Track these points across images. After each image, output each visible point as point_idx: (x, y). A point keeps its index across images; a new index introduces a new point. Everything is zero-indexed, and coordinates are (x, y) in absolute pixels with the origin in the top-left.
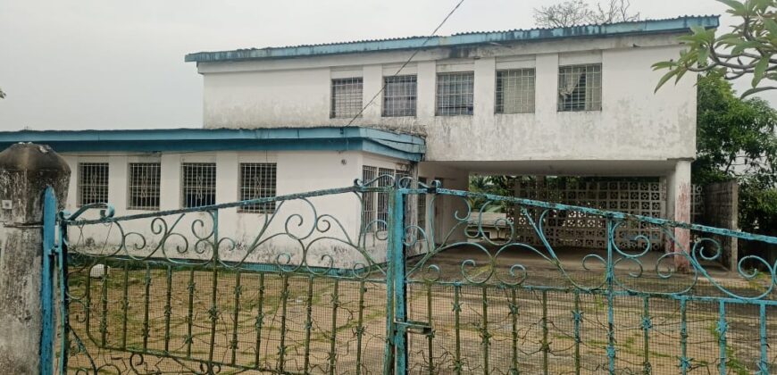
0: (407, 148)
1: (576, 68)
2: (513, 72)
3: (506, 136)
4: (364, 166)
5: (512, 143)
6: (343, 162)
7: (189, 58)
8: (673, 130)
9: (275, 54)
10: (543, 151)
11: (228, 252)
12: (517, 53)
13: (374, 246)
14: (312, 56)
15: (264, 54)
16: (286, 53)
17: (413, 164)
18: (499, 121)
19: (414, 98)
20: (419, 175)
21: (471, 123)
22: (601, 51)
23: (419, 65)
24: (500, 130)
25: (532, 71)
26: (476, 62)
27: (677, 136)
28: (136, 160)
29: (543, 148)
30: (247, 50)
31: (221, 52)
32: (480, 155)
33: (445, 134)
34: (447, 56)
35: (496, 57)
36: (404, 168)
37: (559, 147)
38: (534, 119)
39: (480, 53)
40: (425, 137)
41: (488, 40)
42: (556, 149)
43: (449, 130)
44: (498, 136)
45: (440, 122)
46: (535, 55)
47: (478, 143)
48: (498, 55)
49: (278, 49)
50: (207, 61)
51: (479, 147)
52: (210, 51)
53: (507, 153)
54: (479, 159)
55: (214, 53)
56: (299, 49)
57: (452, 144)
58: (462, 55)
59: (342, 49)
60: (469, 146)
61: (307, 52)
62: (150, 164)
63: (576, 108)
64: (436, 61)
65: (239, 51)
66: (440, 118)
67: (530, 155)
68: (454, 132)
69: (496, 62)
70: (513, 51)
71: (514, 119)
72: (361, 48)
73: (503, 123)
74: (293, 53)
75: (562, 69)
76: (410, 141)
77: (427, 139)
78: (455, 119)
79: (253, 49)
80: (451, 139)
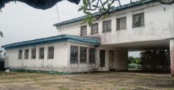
5: (121, 38)
6: (65, 45)
7: (54, 25)
8: (167, 30)
10: (129, 40)
12: (121, 13)
17: (97, 46)
18: (117, 33)
19: (98, 29)
20: (100, 49)
21: (111, 34)
22: (143, 9)
25: (125, 17)
26: (111, 17)
27: (168, 32)
28: (33, 48)
33: (105, 38)
36: (92, 47)
38: (126, 31)
40: (100, 39)
42: (132, 39)
44: (117, 37)
46: (126, 13)
49: (69, 20)
51: (113, 40)
54: (113, 43)
55: (58, 24)
61: (74, 20)
63: (137, 26)
64: (102, 18)
66: (104, 33)
69: (116, 16)
71: (122, 31)
78: (107, 33)
79: (64, 22)
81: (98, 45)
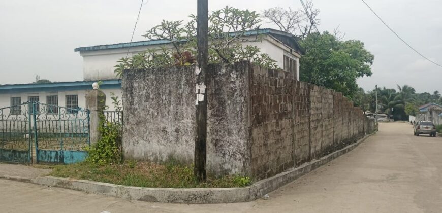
7: (76, 50)
9: (109, 47)
14: (124, 48)
15: (105, 47)
16: (113, 47)
28: (49, 95)
30: (98, 46)
31: (88, 47)
49: (110, 45)
50: (83, 51)
55: (85, 48)
56: (118, 45)
61: (121, 46)
62: (54, 96)
65: (95, 46)
72: (141, 44)
74: (116, 47)
79: (101, 46)
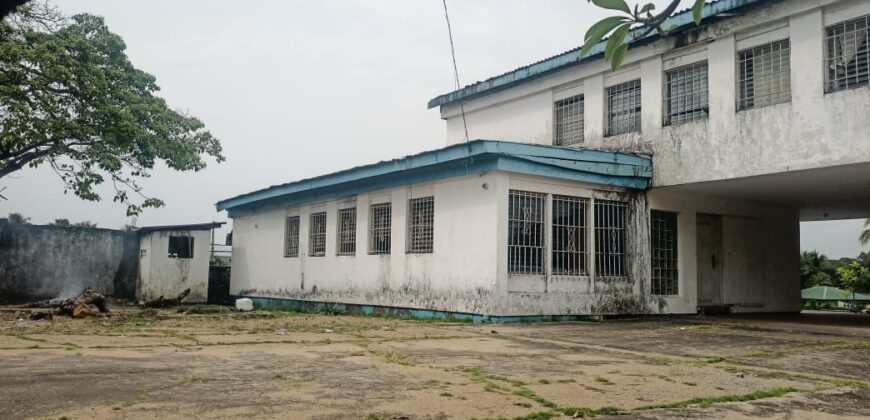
0: (602, 169)
1: (850, 25)
2: (758, 50)
3: (752, 141)
4: (511, 191)
5: (761, 149)
6: (484, 186)
7: (432, 104)
9: (496, 83)
10: (806, 156)
11: (399, 296)
12: (760, 22)
13: (546, 292)
15: (487, 87)
16: (506, 80)
17: (634, 193)
18: (743, 121)
19: (638, 109)
20: (650, 207)
21: (706, 130)
23: (644, 65)
24: (744, 133)
25: (786, 43)
26: (710, 46)
29: (805, 150)
30: (473, 85)
32: (718, 172)
33: (675, 150)
34: (672, 46)
35: (735, 34)
36: (613, 197)
37: (830, 147)
38: (790, 110)
39: (711, 33)
40: (651, 156)
41: (714, 12)
42: (825, 150)
43: (680, 143)
44: (742, 143)
45: (668, 134)
46: (787, 19)
47: (716, 156)
48: (734, 30)
49: (499, 77)
50: (451, 103)
51: (717, 161)
52: (445, 93)
53: (755, 165)
54: (717, 177)
55: (448, 95)
56: (517, 73)
57: (682, 160)
58: (690, 40)
59: (556, 63)
60: (704, 161)
61: (523, 75)
62: (351, 210)
63: (853, 85)
64: (662, 55)
65: (467, 87)
66: (668, 128)
67: (785, 164)
68: (686, 145)
69: (736, 41)
70: (755, 20)
71: (763, 114)
72: (573, 58)
73: (748, 122)
74: (511, 79)
75: (829, 31)
76: (613, 161)
77: (654, 159)
78: (687, 127)
79: (479, 83)
80: (682, 154)
81: (639, 188)
